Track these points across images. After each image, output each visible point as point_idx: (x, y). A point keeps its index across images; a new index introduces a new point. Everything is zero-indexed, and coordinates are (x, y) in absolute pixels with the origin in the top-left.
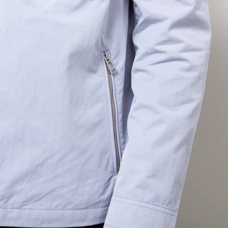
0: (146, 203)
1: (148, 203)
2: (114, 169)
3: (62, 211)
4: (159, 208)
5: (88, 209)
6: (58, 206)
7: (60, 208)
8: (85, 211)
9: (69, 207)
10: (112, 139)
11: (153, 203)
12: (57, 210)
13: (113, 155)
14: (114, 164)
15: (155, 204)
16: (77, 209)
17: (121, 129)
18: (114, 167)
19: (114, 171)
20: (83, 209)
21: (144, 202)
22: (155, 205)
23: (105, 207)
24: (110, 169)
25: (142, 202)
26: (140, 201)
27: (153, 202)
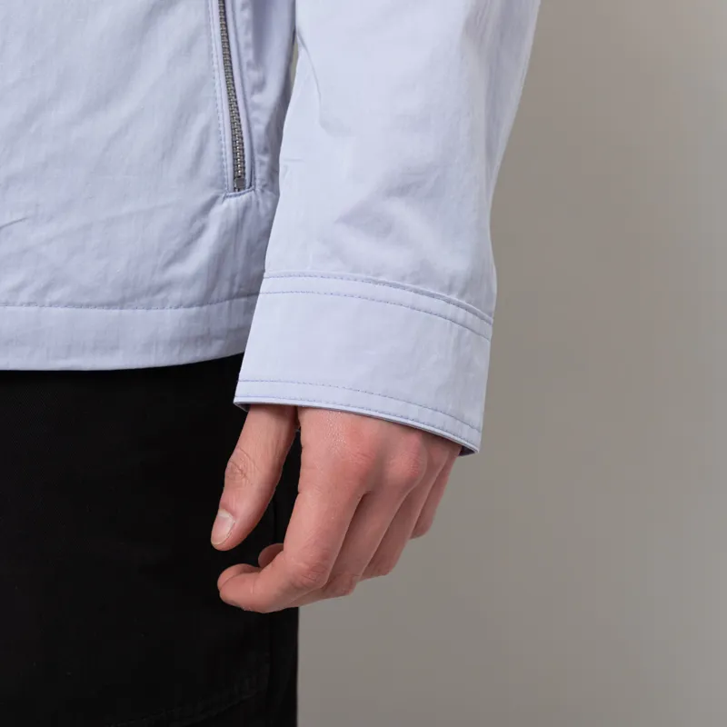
0: (391, 285)
1: (397, 286)
2: (222, 173)
3: (33, 309)
4: (437, 305)
5: (129, 307)
6: (17, 289)
7: (24, 296)
8: (115, 312)
9: (56, 295)
10: (215, 66)
11: (417, 287)
12: (14, 305)
13: (221, 122)
14: (224, 156)
15: (420, 288)
16: (88, 306)
17: (246, 33)
18: (222, 167)
19: (224, 180)
20: (109, 305)
21: (384, 283)
22: (422, 293)
23: (190, 306)
24: (208, 169)
25: (376, 282)
26: (369, 281)
27: (415, 284)
